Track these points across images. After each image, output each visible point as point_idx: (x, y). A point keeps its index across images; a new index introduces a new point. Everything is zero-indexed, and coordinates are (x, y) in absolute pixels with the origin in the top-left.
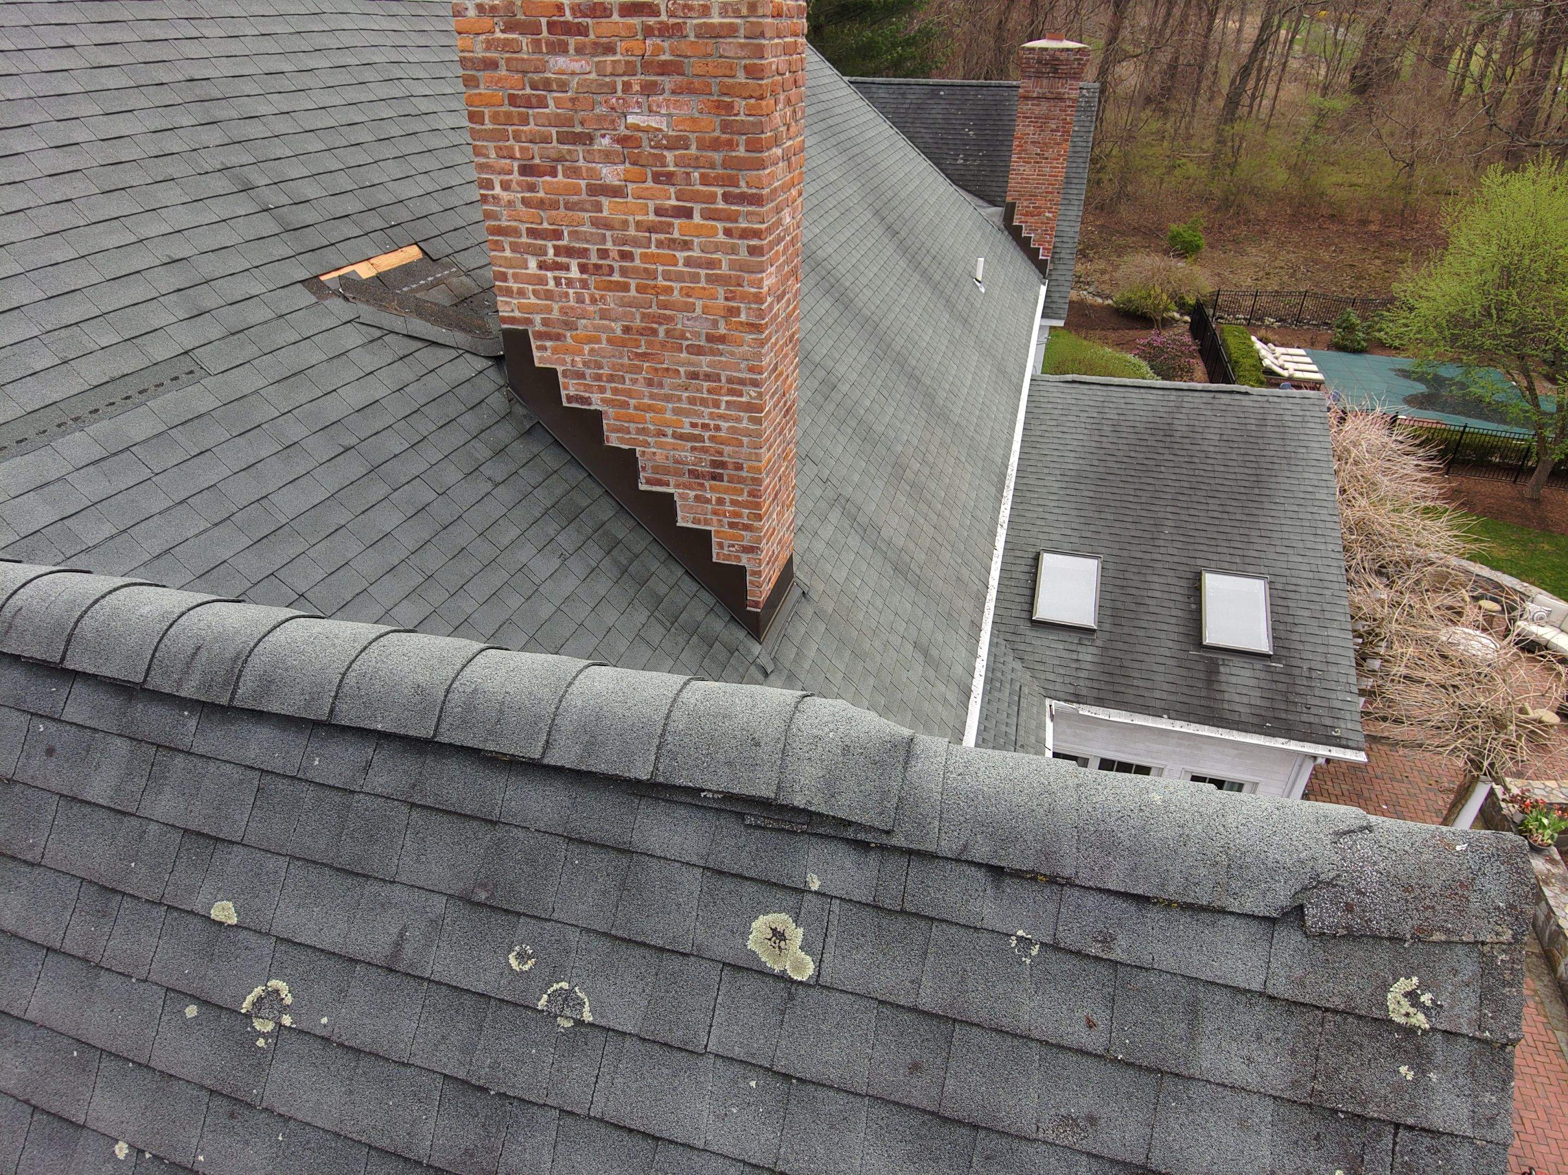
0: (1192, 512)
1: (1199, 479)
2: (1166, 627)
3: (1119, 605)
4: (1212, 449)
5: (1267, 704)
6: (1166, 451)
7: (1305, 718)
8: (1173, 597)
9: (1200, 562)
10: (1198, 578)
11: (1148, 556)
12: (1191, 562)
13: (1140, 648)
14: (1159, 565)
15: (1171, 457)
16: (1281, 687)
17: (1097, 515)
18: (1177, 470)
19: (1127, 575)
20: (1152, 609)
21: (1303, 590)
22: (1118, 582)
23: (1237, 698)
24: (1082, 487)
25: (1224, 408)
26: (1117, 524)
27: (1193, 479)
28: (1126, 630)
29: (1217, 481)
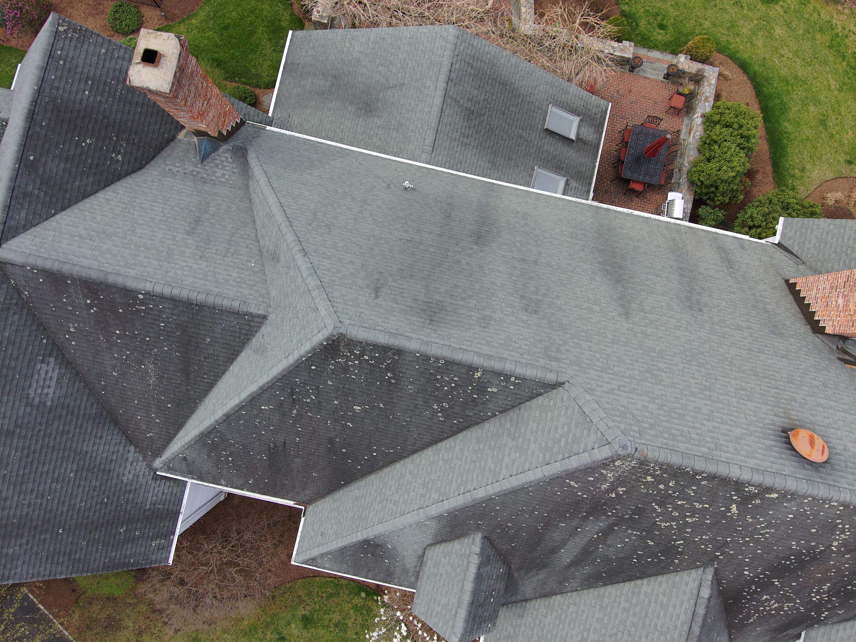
0: (515, 119)
1: (499, 109)
2: (565, 151)
3: (555, 166)
4: (483, 96)
5: (593, 127)
6: (482, 117)
7: (599, 117)
8: (553, 143)
9: (540, 126)
10: (547, 130)
11: (535, 147)
12: (539, 130)
13: (572, 164)
14: (540, 144)
15: (486, 116)
16: (588, 119)
17: (514, 161)
18: (493, 117)
19: (543, 157)
20: (558, 154)
21: (554, 92)
22: (545, 163)
23: (591, 137)
24: (498, 162)
25: (459, 79)
26: (519, 154)
27: (499, 112)
28: (565, 166)
29: (501, 101)
